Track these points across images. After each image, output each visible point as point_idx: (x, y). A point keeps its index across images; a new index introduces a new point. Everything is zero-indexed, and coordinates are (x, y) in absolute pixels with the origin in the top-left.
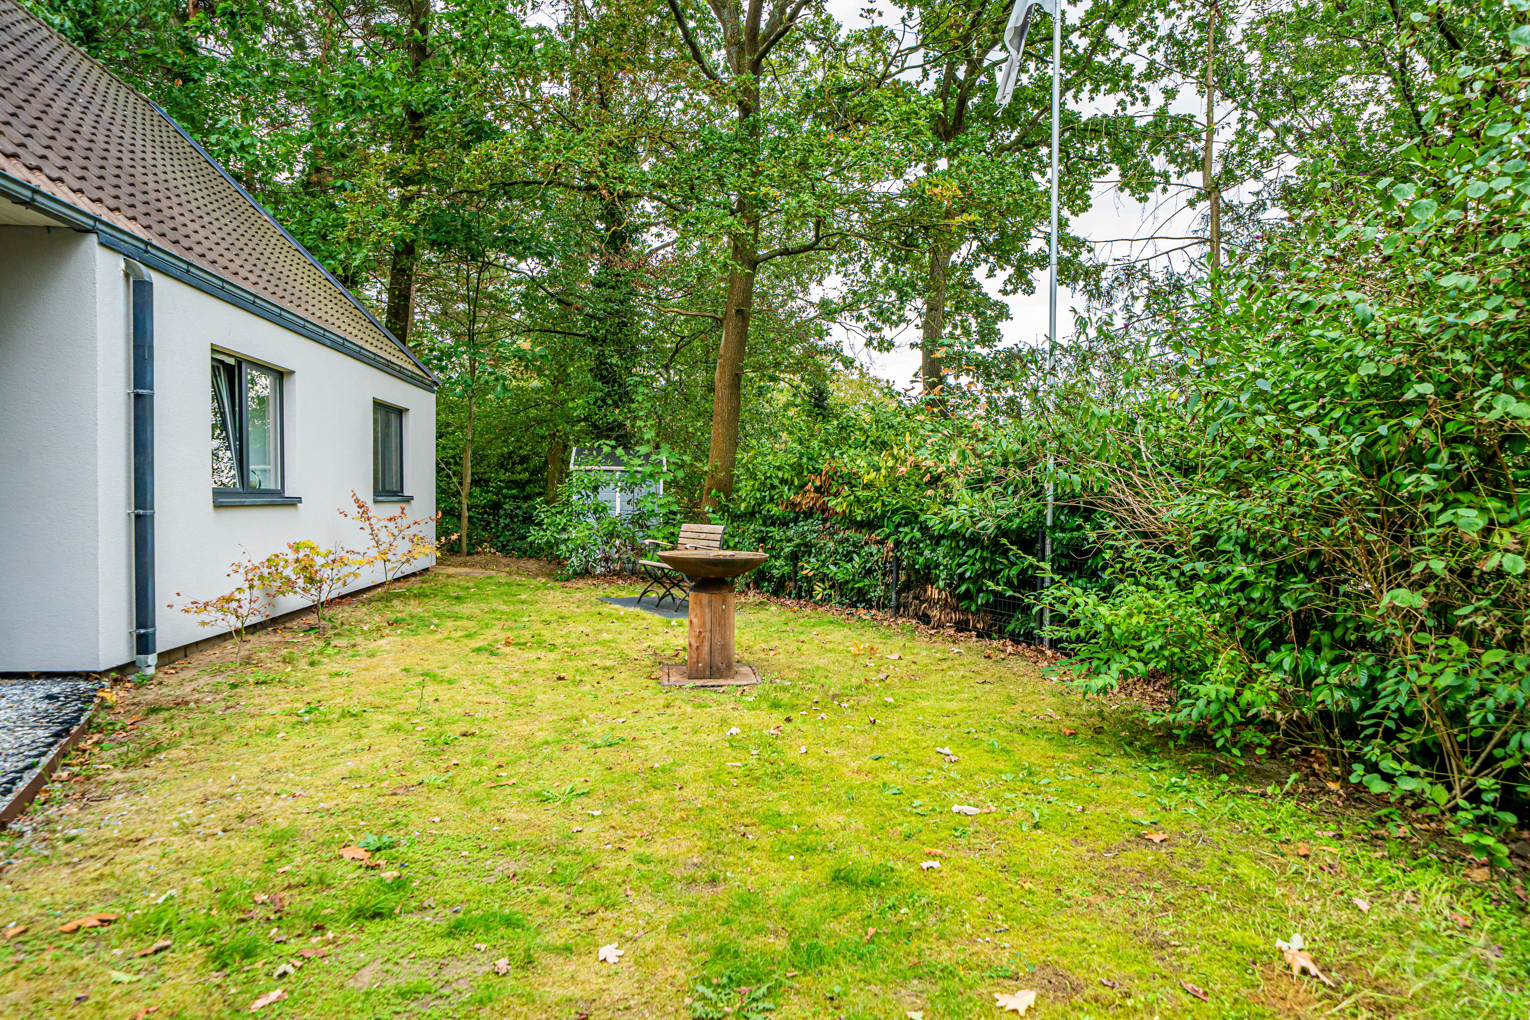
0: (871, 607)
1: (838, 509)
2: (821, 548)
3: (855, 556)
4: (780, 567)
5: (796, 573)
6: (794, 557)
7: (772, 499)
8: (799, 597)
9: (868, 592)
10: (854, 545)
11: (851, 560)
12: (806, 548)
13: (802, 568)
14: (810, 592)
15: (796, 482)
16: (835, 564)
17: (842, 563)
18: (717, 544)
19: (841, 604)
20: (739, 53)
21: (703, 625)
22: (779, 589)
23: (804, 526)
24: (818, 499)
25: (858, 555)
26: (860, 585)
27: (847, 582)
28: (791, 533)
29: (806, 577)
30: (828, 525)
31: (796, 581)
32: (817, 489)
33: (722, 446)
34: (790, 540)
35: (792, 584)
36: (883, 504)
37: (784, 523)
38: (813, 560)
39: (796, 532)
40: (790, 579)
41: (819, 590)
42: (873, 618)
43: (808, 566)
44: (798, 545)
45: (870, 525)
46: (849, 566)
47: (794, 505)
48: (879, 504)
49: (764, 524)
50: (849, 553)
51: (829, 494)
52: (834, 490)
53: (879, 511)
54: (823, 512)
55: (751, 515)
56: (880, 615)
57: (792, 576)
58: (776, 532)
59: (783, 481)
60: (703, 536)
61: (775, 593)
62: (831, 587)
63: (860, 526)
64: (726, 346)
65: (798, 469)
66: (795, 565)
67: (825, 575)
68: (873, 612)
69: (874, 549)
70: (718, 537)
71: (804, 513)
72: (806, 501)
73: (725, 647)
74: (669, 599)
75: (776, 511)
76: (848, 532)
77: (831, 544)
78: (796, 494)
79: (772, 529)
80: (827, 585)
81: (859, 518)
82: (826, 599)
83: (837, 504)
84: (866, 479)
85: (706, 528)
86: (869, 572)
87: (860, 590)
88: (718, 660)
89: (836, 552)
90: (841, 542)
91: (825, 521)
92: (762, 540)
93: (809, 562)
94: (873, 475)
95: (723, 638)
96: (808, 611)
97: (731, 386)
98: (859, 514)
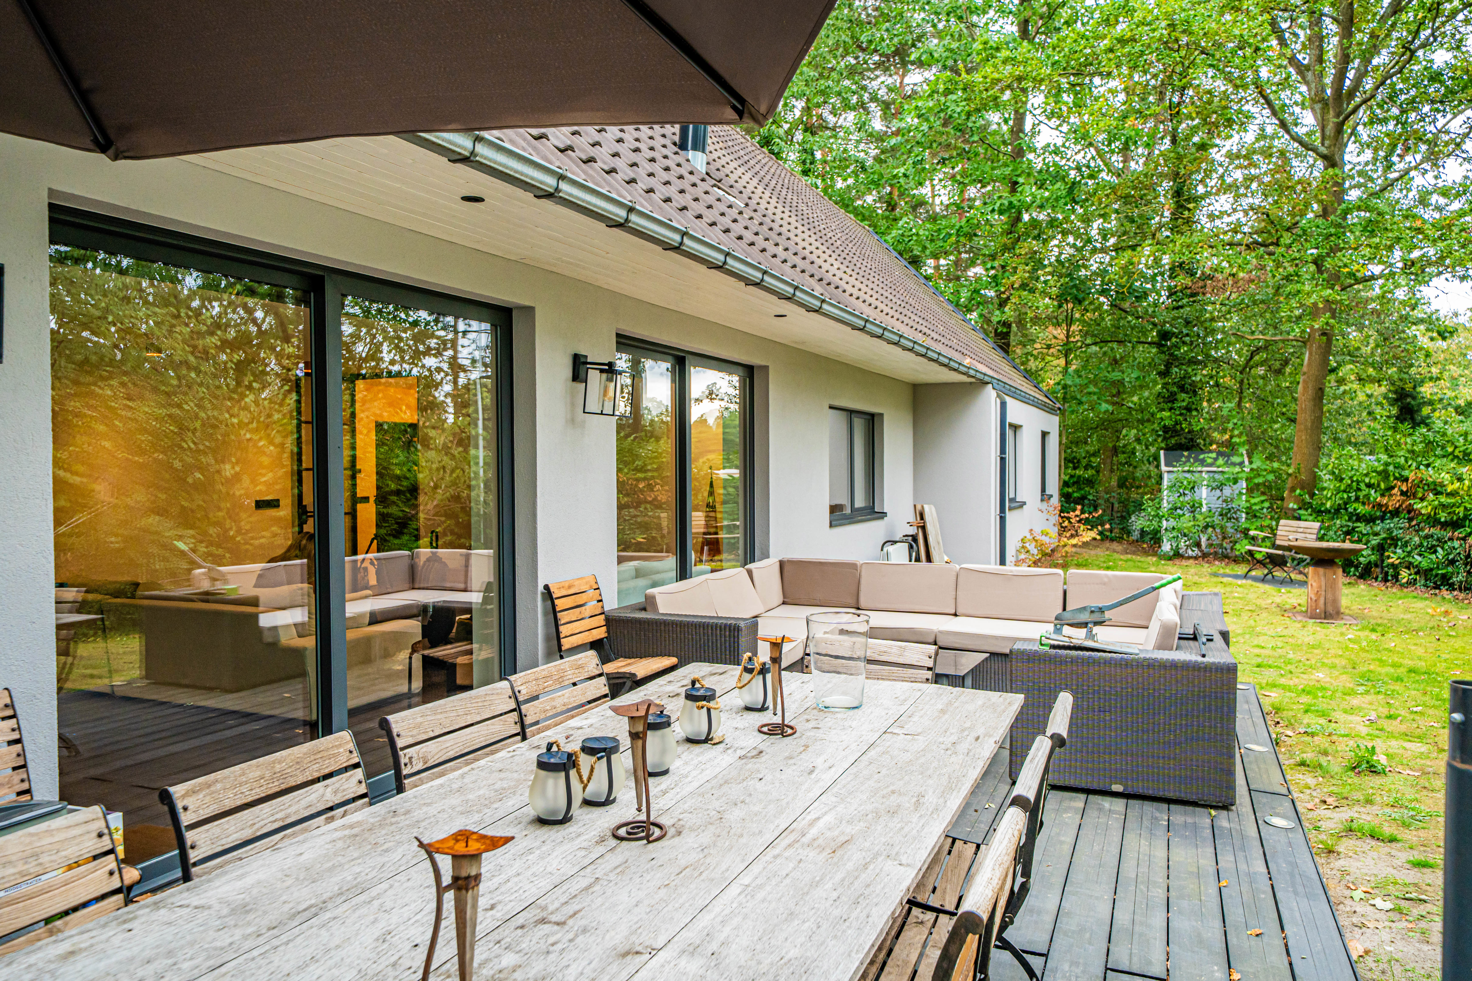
0: (1454, 590)
1: (1423, 511)
2: (1407, 542)
3: (1439, 549)
4: (1367, 556)
5: (1383, 561)
6: (1381, 548)
7: (1357, 499)
8: (1385, 580)
9: (1451, 578)
10: (1438, 540)
11: (1435, 552)
12: (1394, 541)
13: (1389, 557)
14: (1396, 577)
15: (1382, 486)
16: (1420, 555)
17: (1426, 554)
18: (1314, 537)
19: (1425, 586)
20: (1323, 109)
21: (1320, 587)
22: (1366, 574)
23: (1389, 524)
24: (1404, 501)
25: (1442, 548)
26: (1444, 571)
27: (1431, 570)
28: (1377, 528)
29: (1393, 565)
30: (1414, 523)
31: (1382, 568)
32: (1403, 493)
33: (1305, 451)
34: (1376, 534)
35: (1378, 570)
36: (1465, 508)
37: (1370, 520)
38: (1399, 551)
39: (1383, 528)
40: (1376, 566)
41: (1404, 575)
42: (1456, 598)
43: (1394, 557)
44: (1384, 539)
45: (1455, 524)
46: (1433, 557)
47: (1380, 505)
48: (1462, 509)
49: (1350, 520)
50: (1433, 546)
51: (1415, 497)
52: (1420, 495)
53: (1461, 515)
54: (1409, 512)
55: (1336, 512)
56: (1462, 595)
57: (1379, 564)
58: (1362, 527)
59: (1369, 486)
60: (1301, 530)
61: (1362, 577)
62: (1416, 573)
63: (1444, 525)
64: (1309, 364)
65: (1384, 474)
66: (1382, 555)
67: (1411, 563)
68: (1455, 593)
69: (1456, 544)
70: (1315, 531)
71: (1390, 512)
72: (1394, 501)
73: (1335, 602)
74: (1270, 576)
75: (1361, 509)
76: (1432, 530)
77: (1417, 539)
78: (1383, 495)
79: (1359, 524)
80: (1412, 571)
81: (1443, 520)
82: (1411, 583)
83: (1424, 507)
84: (1450, 489)
85: (1302, 524)
86: (1452, 562)
87: (1444, 576)
88: (1330, 609)
89: (1421, 545)
90: (1427, 537)
91: (1410, 520)
92: (1348, 533)
93: (1395, 553)
94: (1457, 485)
95: (1334, 594)
96: (1394, 590)
97: (1314, 399)
98: (1443, 516)
